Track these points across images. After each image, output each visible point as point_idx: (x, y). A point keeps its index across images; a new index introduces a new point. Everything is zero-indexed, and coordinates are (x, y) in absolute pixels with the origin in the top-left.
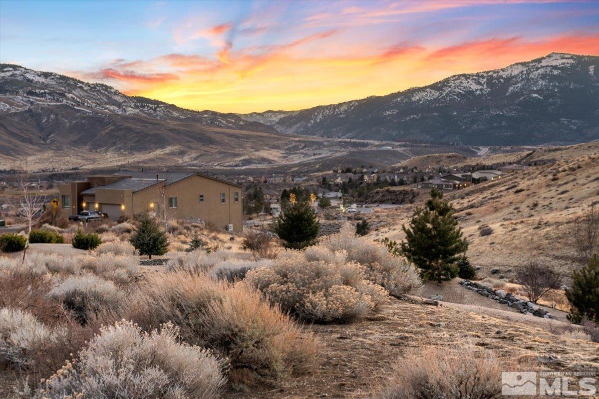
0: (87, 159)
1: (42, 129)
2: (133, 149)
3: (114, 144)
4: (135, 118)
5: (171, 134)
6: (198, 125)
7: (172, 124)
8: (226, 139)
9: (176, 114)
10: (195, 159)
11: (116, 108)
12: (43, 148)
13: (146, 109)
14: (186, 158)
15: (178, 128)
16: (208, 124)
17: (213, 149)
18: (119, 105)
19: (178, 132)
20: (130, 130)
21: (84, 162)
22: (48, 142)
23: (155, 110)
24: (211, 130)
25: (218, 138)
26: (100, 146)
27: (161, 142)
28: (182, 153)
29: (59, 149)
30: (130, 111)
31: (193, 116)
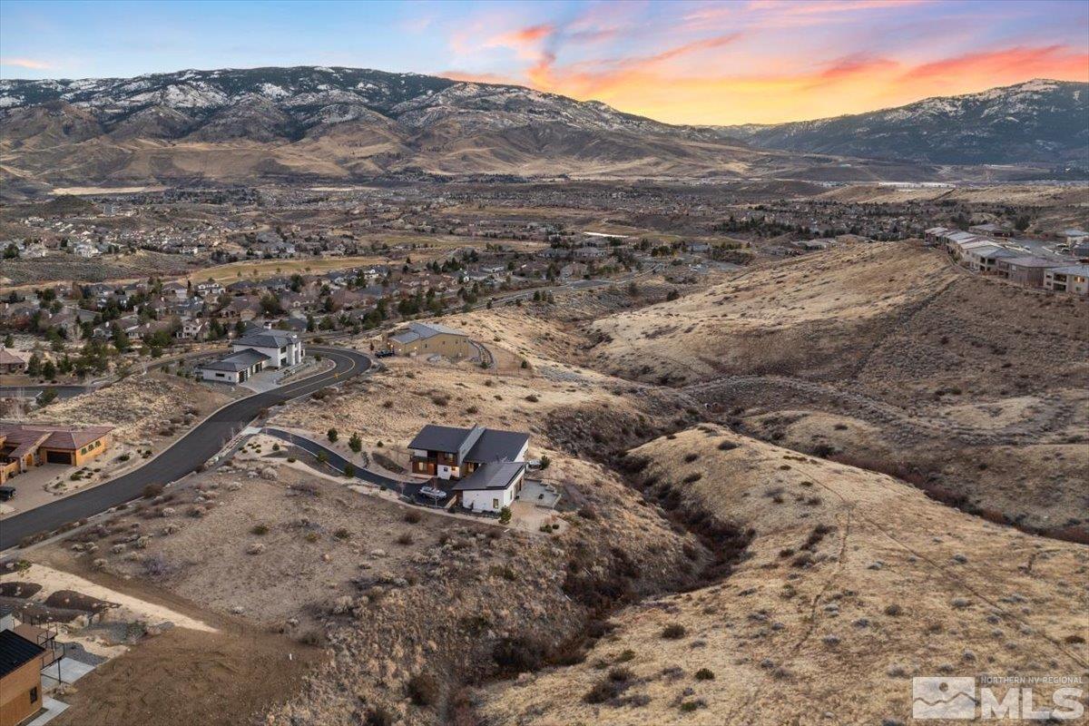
0: (574, 167)
1: (538, 141)
2: (615, 159)
3: (599, 155)
4: (620, 134)
5: (649, 147)
6: (676, 140)
7: (651, 138)
8: (699, 153)
9: (656, 129)
10: (668, 169)
11: (604, 124)
12: (538, 156)
13: (630, 125)
14: (660, 169)
15: (656, 142)
16: (685, 138)
17: (686, 161)
18: (607, 121)
19: (656, 146)
20: (613, 143)
21: (572, 169)
22: (543, 151)
23: (638, 126)
24: (685, 144)
25: (690, 151)
26: (586, 156)
27: (640, 154)
28: (657, 164)
29: (551, 157)
30: (616, 126)
31: (674, 131)
